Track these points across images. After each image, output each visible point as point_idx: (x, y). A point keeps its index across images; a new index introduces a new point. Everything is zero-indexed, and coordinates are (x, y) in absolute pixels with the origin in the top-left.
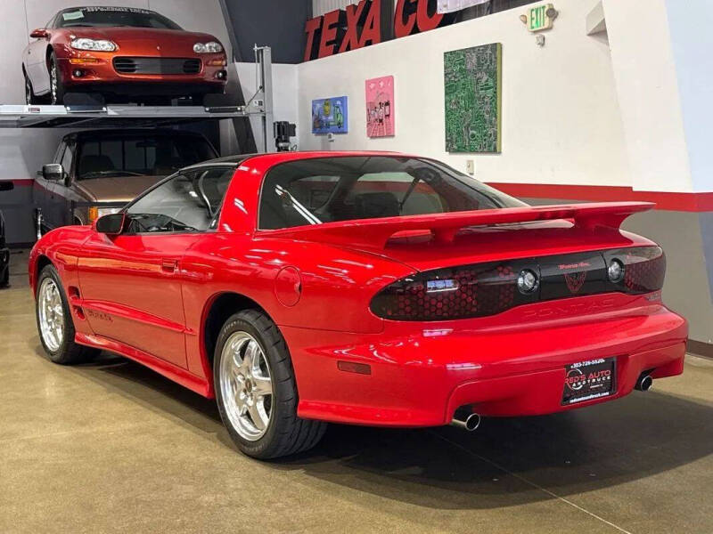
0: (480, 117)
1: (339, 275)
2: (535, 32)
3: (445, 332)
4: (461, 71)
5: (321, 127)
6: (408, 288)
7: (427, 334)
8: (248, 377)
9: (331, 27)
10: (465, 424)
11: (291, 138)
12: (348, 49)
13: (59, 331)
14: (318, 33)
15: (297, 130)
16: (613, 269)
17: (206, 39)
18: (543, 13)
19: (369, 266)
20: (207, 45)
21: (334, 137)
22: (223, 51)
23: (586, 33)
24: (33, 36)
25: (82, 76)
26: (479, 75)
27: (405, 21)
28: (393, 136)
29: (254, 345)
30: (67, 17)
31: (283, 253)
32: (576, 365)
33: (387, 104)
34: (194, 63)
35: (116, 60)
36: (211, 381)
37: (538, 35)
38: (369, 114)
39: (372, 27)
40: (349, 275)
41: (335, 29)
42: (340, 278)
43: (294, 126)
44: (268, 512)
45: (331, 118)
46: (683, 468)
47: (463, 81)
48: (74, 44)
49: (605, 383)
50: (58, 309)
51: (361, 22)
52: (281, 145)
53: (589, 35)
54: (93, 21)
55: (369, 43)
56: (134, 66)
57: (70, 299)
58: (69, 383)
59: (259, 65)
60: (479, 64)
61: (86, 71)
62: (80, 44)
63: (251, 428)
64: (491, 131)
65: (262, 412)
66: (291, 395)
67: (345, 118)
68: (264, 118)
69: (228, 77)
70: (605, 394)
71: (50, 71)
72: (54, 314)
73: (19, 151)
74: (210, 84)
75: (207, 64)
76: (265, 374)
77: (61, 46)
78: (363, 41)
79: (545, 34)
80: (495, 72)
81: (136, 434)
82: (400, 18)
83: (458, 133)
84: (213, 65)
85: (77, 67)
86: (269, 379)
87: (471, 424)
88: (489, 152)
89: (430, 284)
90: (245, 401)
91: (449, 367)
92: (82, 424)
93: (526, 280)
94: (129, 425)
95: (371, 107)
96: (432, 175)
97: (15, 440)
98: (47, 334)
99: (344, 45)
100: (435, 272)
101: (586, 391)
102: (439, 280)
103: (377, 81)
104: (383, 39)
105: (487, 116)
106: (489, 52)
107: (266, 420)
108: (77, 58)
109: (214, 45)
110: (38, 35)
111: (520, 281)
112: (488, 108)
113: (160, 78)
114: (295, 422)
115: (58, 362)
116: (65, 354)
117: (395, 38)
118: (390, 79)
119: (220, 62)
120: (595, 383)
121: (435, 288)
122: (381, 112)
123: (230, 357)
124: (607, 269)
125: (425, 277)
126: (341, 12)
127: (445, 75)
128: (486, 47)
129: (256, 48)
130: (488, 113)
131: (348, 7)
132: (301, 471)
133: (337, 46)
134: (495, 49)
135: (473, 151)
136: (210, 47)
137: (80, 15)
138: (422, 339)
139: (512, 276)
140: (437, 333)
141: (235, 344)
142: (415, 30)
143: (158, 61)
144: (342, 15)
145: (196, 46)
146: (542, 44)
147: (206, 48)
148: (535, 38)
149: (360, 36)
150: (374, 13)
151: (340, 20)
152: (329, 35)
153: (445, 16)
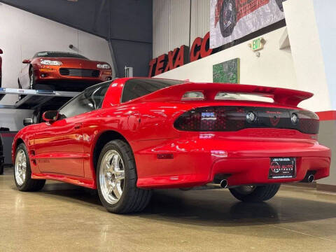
1: (160, 113)
2: (255, 51)
4: (221, 72)
7: (201, 137)
8: (113, 172)
9: (161, 62)
10: (220, 184)
12: (169, 70)
13: (24, 175)
14: (155, 65)
16: (294, 119)
17: (102, 63)
18: (259, 42)
19: (175, 107)
22: (111, 69)
23: (279, 48)
24: (24, 62)
25: (45, 76)
26: (229, 74)
27: (195, 55)
29: (116, 156)
30: (39, 54)
32: (275, 160)
34: (97, 72)
35: (61, 69)
36: (95, 180)
37: (257, 52)
39: (179, 59)
40: (165, 113)
41: (163, 63)
42: (160, 115)
47: (221, 77)
48: (42, 63)
49: (290, 172)
50: (24, 164)
51: (175, 59)
53: (281, 49)
54: (51, 56)
55: (178, 66)
56: (69, 72)
57: (30, 157)
60: (229, 69)
61: (46, 74)
62: (45, 62)
63: (113, 199)
65: (119, 189)
66: (134, 176)
70: (290, 177)
71: (30, 76)
72: (22, 167)
75: (103, 74)
76: (121, 169)
77: (36, 64)
78: (175, 66)
79: (260, 52)
80: (236, 71)
82: (192, 54)
84: (106, 74)
85: (43, 73)
86: (123, 171)
87: (223, 185)
89: (203, 114)
90: (111, 185)
93: (250, 117)
99: (167, 68)
100: (206, 108)
101: (280, 173)
102: (208, 112)
104: (185, 64)
106: (234, 62)
107: (121, 193)
108: (42, 68)
109: (107, 65)
111: (248, 117)
113: (81, 78)
114: (135, 191)
115: (22, 191)
116: (26, 186)
117: (190, 62)
118: (187, 81)
119: (109, 73)
120: (285, 171)
121: (205, 117)
123: (105, 165)
124: (290, 118)
126: (166, 55)
127: (213, 75)
128: (232, 60)
129: (126, 68)
131: (169, 53)
133: (164, 70)
134: (236, 61)
136: (105, 66)
137: (46, 54)
138: (198, 139)
139: (244, 114)
140: (206, 137)
141: (107, 157)
142: (200, 58)
143: (80, 71)
144: (166, 57)
145: (98, 65)
146: (259, 56)
147: (103, 66)
148: (255, 54)
149: (174, 63)
150: (181, 54)
151: (165, 58)
152: (160, 65)
153: (214, 49)
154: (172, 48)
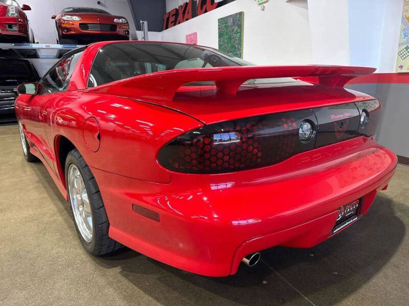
0: (233, 47)
2: (260, 4)
3: (229, 185)
4: (225, 26)
6: (195, 140)
9: (173, 16)
10: (249, 261)
12: (179, 23)
14: (168, 19)
17: (119, 18)
20: (121, 20)
22: (128, 23)
24: (52, 18)
25: (68, 32)
26: (233, 28)
27: (202, 8)
30: (66, 10)
34: (114, 26)
35: (80, 24)
37: (261, 5)
39: (188, 13)
47: (226, 31)
48: (64, 18)
49: (355, 210)
51: (184, 13)
53: (287, 2)
54: (75, 11)
55: (187, 20)
56: (88, 27)
57: (24, 130)
59: (143, 32)
60: (234, 22)
61: (69, 29)
69: (130, 33)
70: (355, 219)
74: (121, 35)
75: (120, 27)
78: (185, 19)
79: (265, 5)
80: (241, 25)
82: (199, 8)
84: (122, 28)
85: (65, 28)
87: (252, 261)
96: (217, 58)
99: (178, 21)
100: (220, 125)
102: (225, 132)
103: (190, 35)
104: (193, 17)
105: (237, 46)
106: (238, 16)
108: (64, 24)
109: (124, 20)
110: (54, 18)
112: (237, 42)
113: (99, 32)
117: (197, 16)
118: (195, 34)
119: (126, 27)
120: (349, 212)
121: (221, 140)
125: (211, 130)
126: (176, 9)
127: (219, 29)
128: (237, 14)
129: (141, 22)
130: (237, 44)
131: (179, 7)
133: (175, 23)
134: (241, 14)
136: (122, 21)
137: (72, 9)
140: (222, 186)
142: (206, 11)
143: (99, 25)
144: (177, 10)
145: (115, 20)
146: (263, 10)
147: (120, 21)
148: (260, 7)
149: (183, 17)
150: (189, 7)
151: (176, 13)
152: (172, 19)
153: (219, 3)
154: (181, 3)
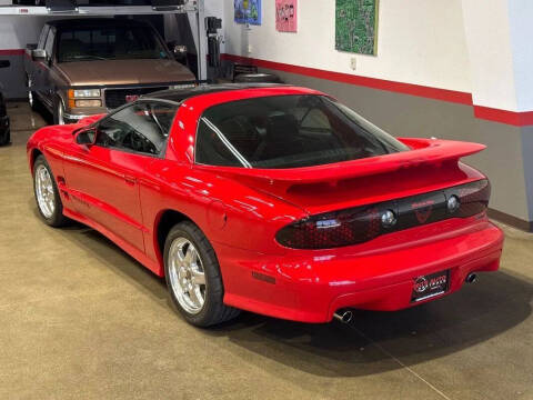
0: (361, 26)
3: (329, 257)
5: (241, 18)
6: (303, 225)
7: (316, 259)
8: (189, 269)
10: (341, 318)
11: (218, 30)
13: (51, 204)
15: (223, 23)
16: (452, 202)
21: (251, 27)
28: (296, 32)
29: (192, 247)
31: (210, 185)
33: (292, 7)
38: (277, 13)
43: (220, 20)
44: (203, 376)
45: (249, 12)
46: (494, 339)
50: (50, 188)
52: (210, 35)
57: (58, 184)
58: (60, 246)
63: (192, 304)
64: (370, 38)
65: (199, 295)
66: (219, 288)
67: (259, 13)
68: (198, 14)
70: (441, 293)
72: (46, 191)
73: (12, 27)
76: (200, 270)
81: (110, 299)
83: (345, 36)
86: (203, 274)
87: (346, 318)
88: (368, 54)
89: (319, 223)
90: (187, 285)
91: (331, 284)
92: (72, 288)
93: (387, 216)
94: (104, 290)
95: (279, 8)
97: (25, 303)
98: (43, 205)
100: (324, 215)
101: (428, 292)
102: (326, 219)
105: (367, 27)
107: (202, 301)
111: (384, 217)
112: (368, 20)
114: (222, 306)
121: (323, 226)
122: (287, 13)
123: (175, 252)
124: (447, 202)
125: (315, 219)
130: (368, 24)
132: (226, 338)
135: (355, 52)
138: (313, 263)
139: (378, 214)
140: (323, 258)
141: (180, 244)
